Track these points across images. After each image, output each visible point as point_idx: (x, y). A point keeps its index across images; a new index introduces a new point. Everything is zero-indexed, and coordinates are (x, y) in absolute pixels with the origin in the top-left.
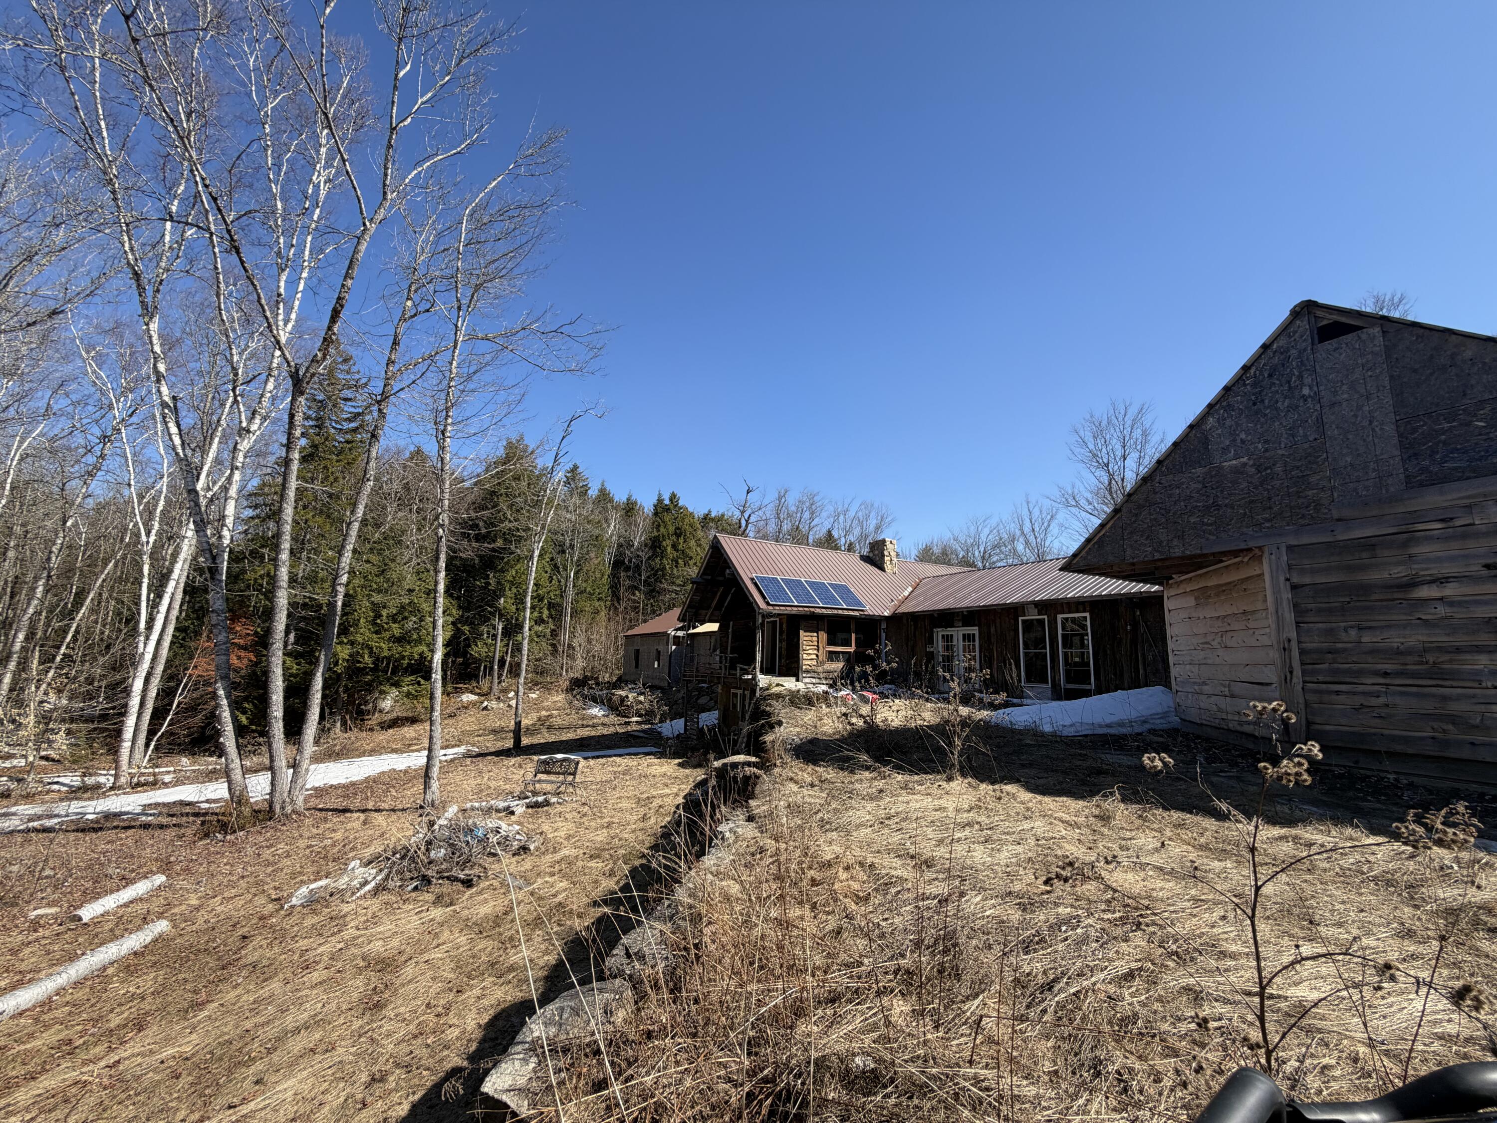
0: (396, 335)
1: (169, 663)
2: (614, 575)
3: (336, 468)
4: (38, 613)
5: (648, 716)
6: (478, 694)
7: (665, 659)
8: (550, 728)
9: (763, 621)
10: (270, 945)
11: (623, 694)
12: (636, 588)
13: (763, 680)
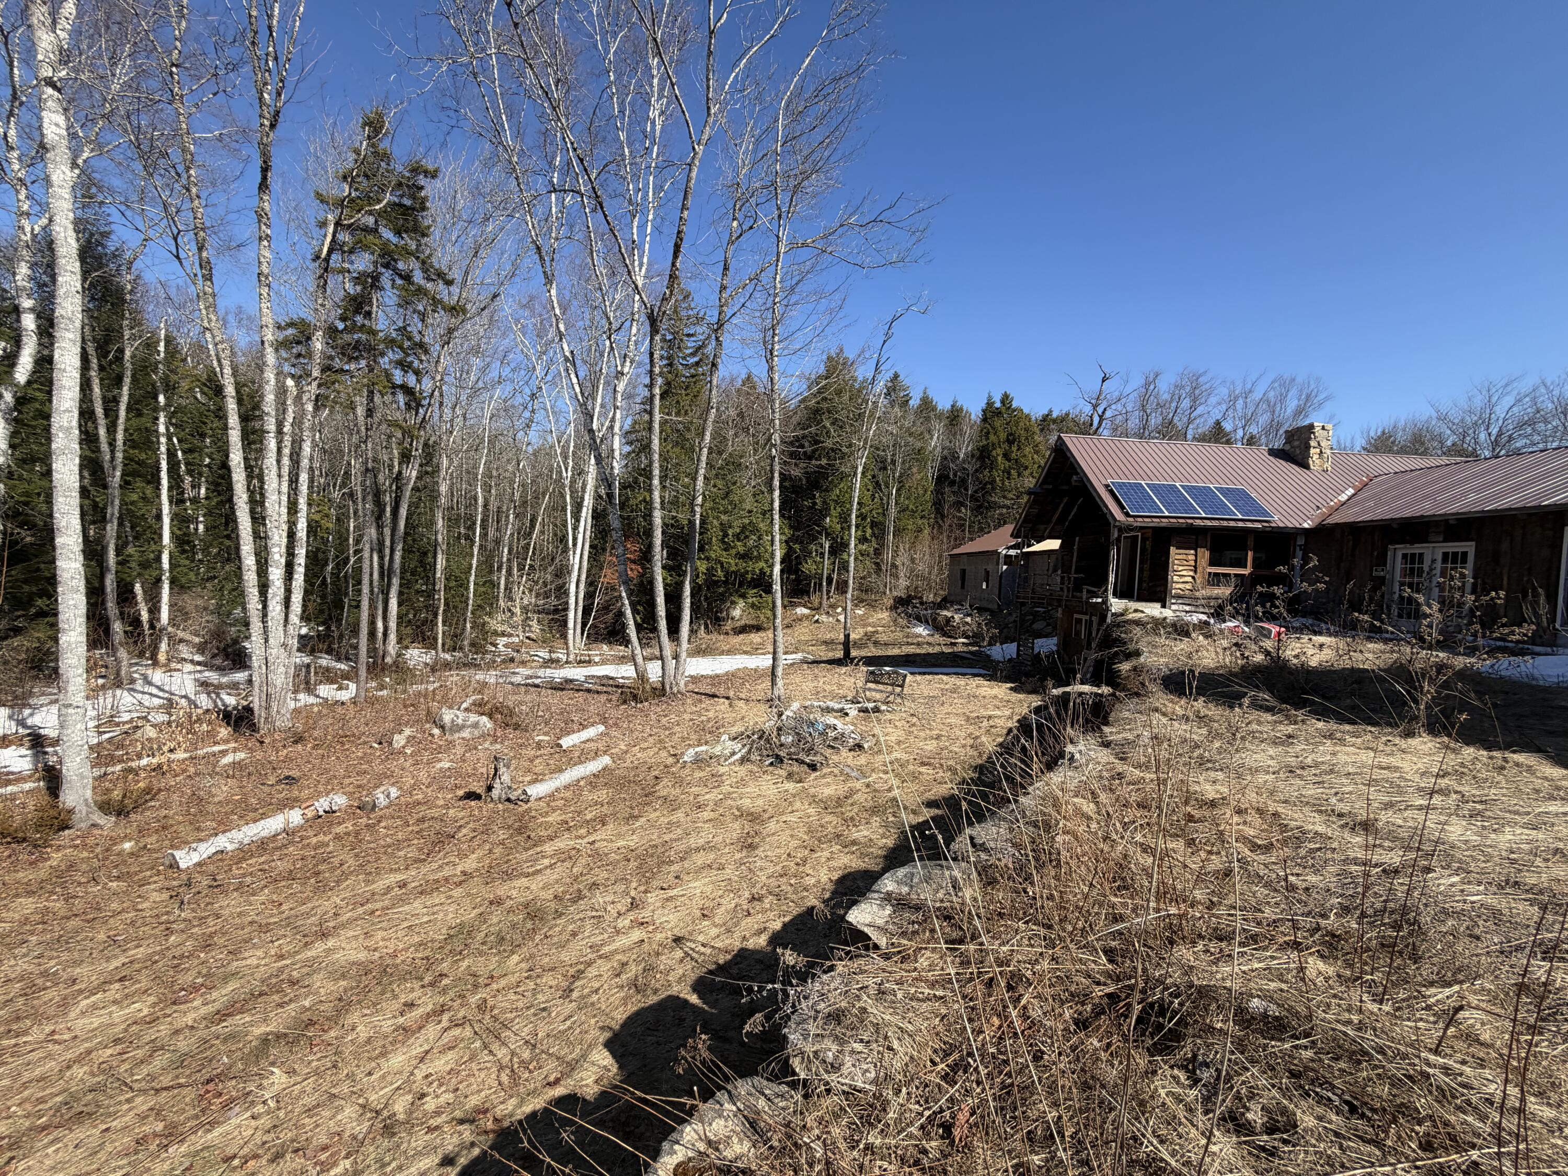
0: (726, 261)
1: (589, 571)
2: (938, 491)
3: (685, 402)
4: (512, 535)
5: (976, 638)
6: (810, 608)
7: (994, 580)
8: (876, 643)
9: (1120, 536)
10: (673, 786)
11: (949, 614)
12: (962, 504)
13: (1116, 605)
